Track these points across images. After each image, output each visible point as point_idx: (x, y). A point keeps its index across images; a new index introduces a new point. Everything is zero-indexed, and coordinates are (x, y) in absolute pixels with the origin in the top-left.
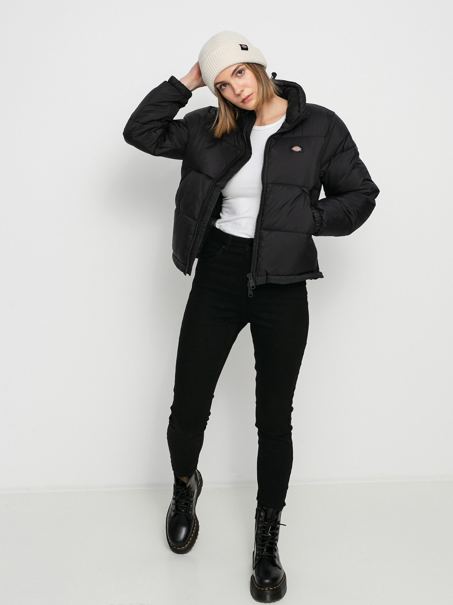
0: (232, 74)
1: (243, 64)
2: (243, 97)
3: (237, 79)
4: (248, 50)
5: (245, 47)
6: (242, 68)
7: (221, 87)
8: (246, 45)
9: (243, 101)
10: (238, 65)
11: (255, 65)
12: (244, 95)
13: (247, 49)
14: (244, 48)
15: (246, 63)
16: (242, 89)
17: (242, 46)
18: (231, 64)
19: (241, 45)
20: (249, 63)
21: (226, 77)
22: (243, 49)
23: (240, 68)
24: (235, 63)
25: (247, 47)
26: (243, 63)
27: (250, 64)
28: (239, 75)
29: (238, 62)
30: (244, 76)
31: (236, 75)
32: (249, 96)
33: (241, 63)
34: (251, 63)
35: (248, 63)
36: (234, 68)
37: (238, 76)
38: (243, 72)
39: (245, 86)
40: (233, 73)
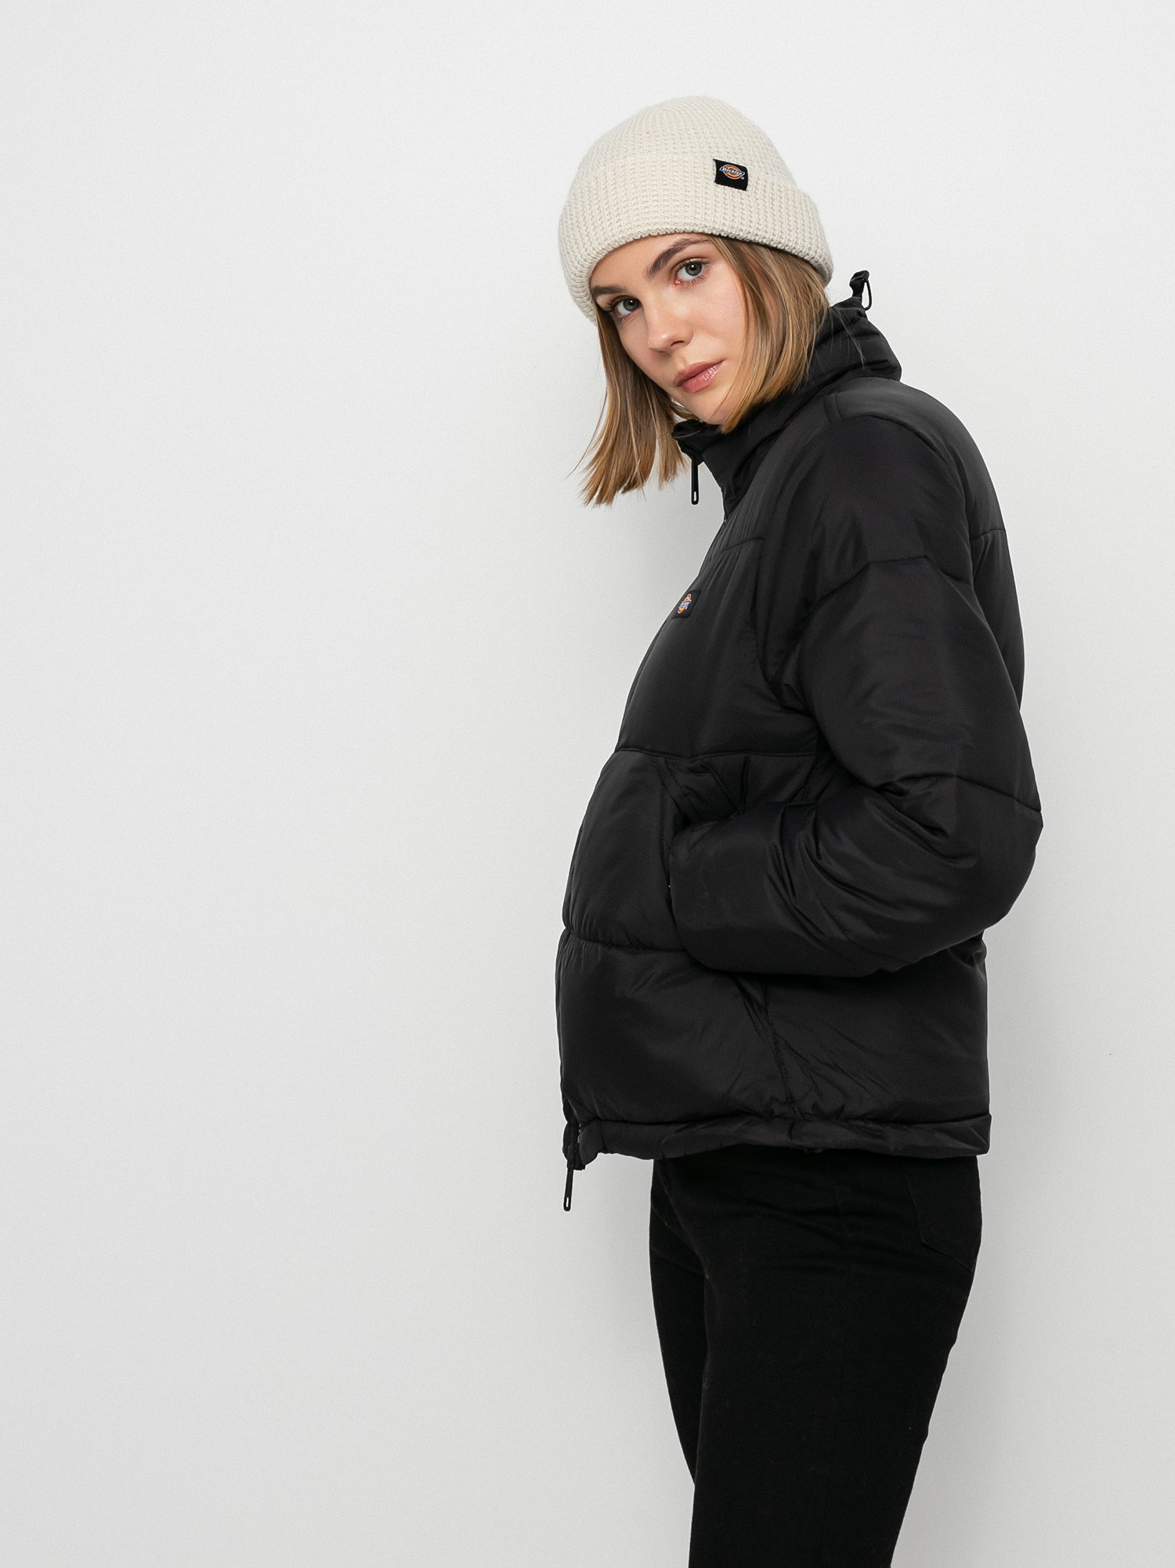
0: (650, 266)
1: (706, 238)
2: (681, 367)
3: (670, 292)
4: (744, 188)
5: (738, 175)
6: (697, 254)
7: (613, 305)
8: (744, 169)
9: (685, 380)
10: (685, 237)
11: (765, 253)
12: (684, 361)
13: (741, 184)
14: (731, 177)
15: (720, 236)
16: (682, 334)
17: (724, 169)
18: (653, 229)
19: (719, 164)
20: (735, 240)
21: (630, 274)
22: (721, 179)
23: (690, 250)
24: (671, 228)
25: (746, 176)
26: (702, 234)
27: (744, 248)
28: (684, 275)
29: (682, 228)
30: (700, 286)
31: (673, 275)
32: (705, 368)
33: (698, 233)
34: (743, 241)
35: (730, 241)
36: (664, 245)
37: (682, 282)
38: (703, 266)
39: (694, 326)
40: (656, 266)
